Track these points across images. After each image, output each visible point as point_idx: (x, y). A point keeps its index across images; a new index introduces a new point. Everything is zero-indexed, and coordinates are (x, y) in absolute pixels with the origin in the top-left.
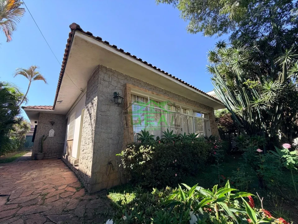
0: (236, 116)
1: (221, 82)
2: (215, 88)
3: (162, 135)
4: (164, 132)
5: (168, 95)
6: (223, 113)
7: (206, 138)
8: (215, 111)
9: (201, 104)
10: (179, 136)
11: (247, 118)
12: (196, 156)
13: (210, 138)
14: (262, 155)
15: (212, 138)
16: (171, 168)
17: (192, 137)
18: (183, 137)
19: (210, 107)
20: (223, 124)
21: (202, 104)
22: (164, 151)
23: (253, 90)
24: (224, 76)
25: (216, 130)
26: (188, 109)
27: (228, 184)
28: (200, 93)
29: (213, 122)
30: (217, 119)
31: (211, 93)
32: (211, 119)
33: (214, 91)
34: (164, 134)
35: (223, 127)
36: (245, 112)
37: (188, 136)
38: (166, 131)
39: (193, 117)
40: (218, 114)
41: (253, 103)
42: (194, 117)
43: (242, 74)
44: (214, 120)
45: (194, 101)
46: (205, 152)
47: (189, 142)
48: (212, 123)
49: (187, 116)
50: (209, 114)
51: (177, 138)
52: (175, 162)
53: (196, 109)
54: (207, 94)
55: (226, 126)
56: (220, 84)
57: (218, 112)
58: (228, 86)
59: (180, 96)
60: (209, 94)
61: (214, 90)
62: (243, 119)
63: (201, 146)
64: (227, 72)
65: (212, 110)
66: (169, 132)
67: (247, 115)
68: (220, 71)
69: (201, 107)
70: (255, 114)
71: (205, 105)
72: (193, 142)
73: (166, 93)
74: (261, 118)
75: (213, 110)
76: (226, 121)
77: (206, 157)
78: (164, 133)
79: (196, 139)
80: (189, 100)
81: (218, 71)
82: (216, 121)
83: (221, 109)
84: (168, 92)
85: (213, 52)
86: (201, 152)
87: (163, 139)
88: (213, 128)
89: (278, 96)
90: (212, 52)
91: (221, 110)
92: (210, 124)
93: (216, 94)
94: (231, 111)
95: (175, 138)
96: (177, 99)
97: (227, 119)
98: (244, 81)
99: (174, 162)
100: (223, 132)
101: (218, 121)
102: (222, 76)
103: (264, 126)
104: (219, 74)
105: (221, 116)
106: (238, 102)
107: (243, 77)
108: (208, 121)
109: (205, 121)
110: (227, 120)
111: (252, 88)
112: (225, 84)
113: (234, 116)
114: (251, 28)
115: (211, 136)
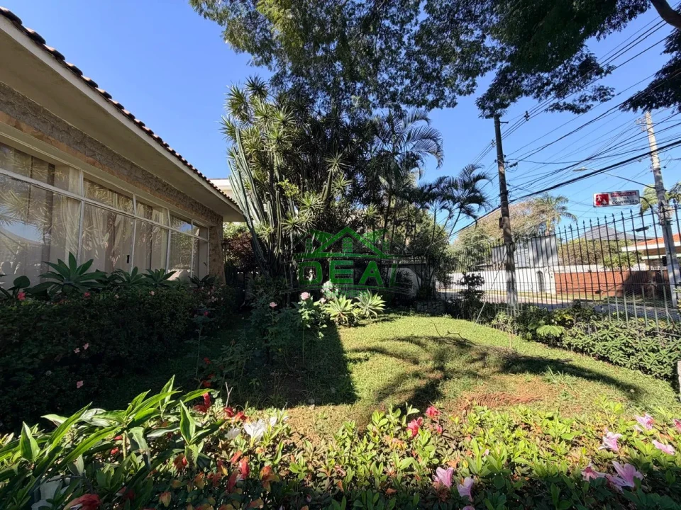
0: (260, 240)
1: (244, 167)
2: (233, 176)
3: (45, 273)
4: (57, 263)
5: (94, 152)
6: (241, 230)
7: (194, 281)
8: (226, 225)
9: (196, 202)
10: (114, 277)
11: (274, 247)
12: (157, 324)
13: (202, 281)
14: (276, 313)
15: (208, 282)
16: (65, 368)
17: (158, 279)
18: (128, 278)
19: (215, 215)
20: (237, 253)
21: (198, 203)
22: (40, 324)
23: (290, 200)
24: (250, 156)
25: (220, 265)
26: (159, 209)
27: (171, 383)
28: (195, 177)
29: (217, 246)
30: (226, 242)
31: (222, 184)
32: (213, 241)
33: (228, 181)
34: (52, 269)
35: (236, 260)
36: (272, 236)
37: (144, 277)
38: (67, 262)
39: (167, 231)
40: (231, 232)
41: (285, 222)
42: (170, 231)
43: (281, 165)
44: (220, 243)
45: (179, 192)
46: (184, 313)
47: (140, 291)
48: (214, 249)
49: (152, 226)
50: (212, 227)
51: (105, 283)
52: (82, 349)
53: (179, 211)
54: (212, 182)
55: (241, 256)
56: (242, 170)
57: (230, 228)
58: (255, 181)
59: (135, 166)
60: (216, 183)
61: (230, 178)
62: (268, 246)
63: (175, 300)
64: (257, 151)
65: (219, 220)
66: (79, 264)
67: (274, 242)
68: (245, 142)
69: (194, 209)
70: (286, 240)
71: (205, 207)
72: (153, 293)
73: (82, 142)
74: (293, 249)
75: (222, 221)
76: (244, 247)
77: (185, 325)
78: (54, 266)
79: (168, 285)
80: (164, 185)
81: (241, 139)
82: (222, 244)
83: (239, 221)
84: (91, 141)
85: (240, 92)
86: (172, 315)
87: (49, 284)
88: (214, 260)
89: (318, 219)
90: (238, 92)
91: (237, 225)
92: (210, 250)
93: (231, 188)
94: (252, 230)
95: (101, 281)
96: (125, 172)
97: (245, 243)
98: (281, 180)
99: (77, 351)
100: (235, 269)
101: (228, 246)
102: (248, 155)
103: (294, 263)
104: (243, 148)
105: (235, 236)
106: (265, 215)
107: (282, 171)
108: (206, 243)
109: (199, 244)
110: (246, 246)
111: (289, 196)
112: (250, 173)
113: (255, 239)
114: (307, 87)
115: (207, 276)
